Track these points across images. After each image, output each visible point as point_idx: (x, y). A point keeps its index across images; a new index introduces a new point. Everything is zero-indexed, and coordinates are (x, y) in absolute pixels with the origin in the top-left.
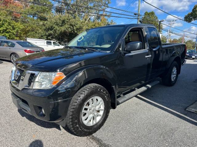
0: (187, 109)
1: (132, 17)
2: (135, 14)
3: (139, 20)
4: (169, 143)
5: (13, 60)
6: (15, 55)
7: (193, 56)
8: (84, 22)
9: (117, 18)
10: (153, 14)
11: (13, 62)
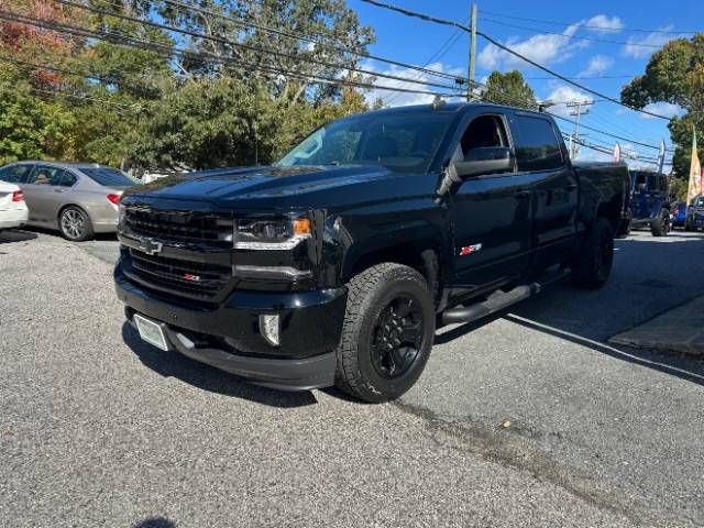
2: (457, 81)
3: (472, 100)
5: (68, 228)
6: (74, 212)
8: (287, 105)
10: (516, 81)
11: (68, 235)
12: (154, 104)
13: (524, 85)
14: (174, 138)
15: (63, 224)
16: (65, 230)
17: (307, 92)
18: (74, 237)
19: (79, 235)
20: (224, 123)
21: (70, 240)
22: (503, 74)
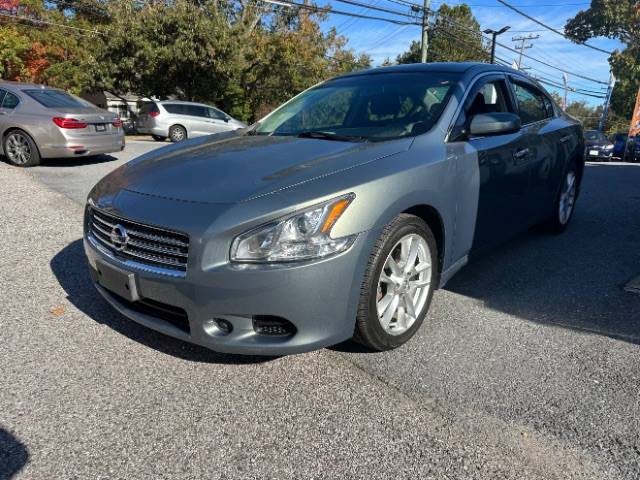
0: (627, 289)
1: (405, 19)
2: (413, 8)
3: (426, 28)
4: (601, 377)
5: (14, 152)
6: (19, 136)
7: (593, 149)
8: (243, 30)
9: (356, 18)
10: (464, 14)
11: (14, 160)
12: (108, 28)
13: (472, 18)
14: (130, 63)
15: (8, 148)
16: (11, 155)
17: (263, 21)
18: (20, 162)
19: (25, 161)
20: (180, 49)
21: (18, 165)
22: (452, 7)
